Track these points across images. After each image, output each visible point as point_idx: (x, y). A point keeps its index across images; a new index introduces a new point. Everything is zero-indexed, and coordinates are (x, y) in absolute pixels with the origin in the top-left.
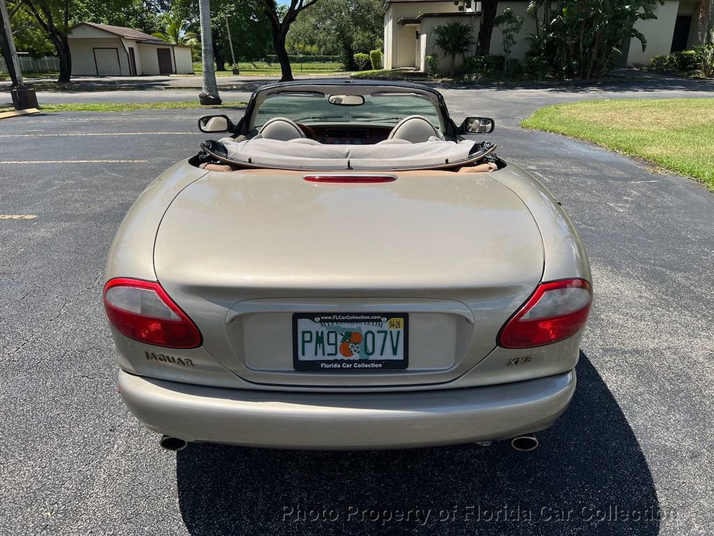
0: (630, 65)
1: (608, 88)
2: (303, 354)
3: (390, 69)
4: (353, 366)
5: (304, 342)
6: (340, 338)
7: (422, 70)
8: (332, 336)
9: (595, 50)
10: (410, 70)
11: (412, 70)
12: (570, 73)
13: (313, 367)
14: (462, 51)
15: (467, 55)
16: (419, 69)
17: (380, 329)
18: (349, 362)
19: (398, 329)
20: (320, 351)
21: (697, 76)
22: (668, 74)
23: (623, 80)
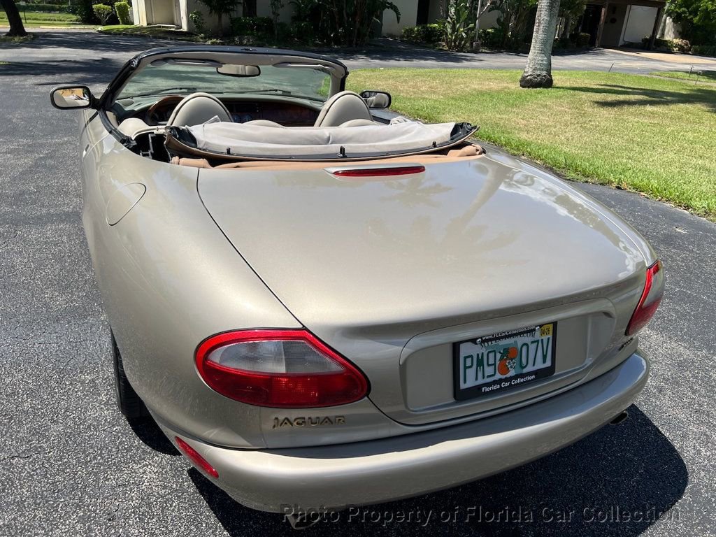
0: (385, 35)
1: (374, 56)
2: (465, 382)
3: (145, 24)
4: (511, 383)
5: (466, 368)
6: (499, 356)
7: (185, 28)
8: (491, 355)
9: (357, 19)
10: (171, 27)
11: (173, 27)
12: (337, 40)
13: (476, 393)
14: (227, 11)
15: (234, 15)
16: (181, 28)
17: (533, 339)
18: (506, 380)
19: (549, 336)
20: (480, 375)
21: (441, 48)
22: (417, 44)
23: (383, 49)
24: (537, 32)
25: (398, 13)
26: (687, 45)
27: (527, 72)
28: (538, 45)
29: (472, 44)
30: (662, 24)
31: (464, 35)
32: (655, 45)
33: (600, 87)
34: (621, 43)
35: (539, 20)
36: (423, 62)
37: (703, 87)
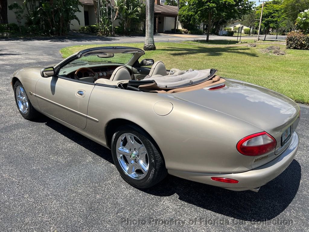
0: (72, 30)
6: (286, 132)
9: (61, 24)
12: (52, 33)
18: (287, 138)
21: (99, 35)
23: (75, 37)
24: (147, 29)
25: (79, 21)
26: (186, 31)
27: (146, 45)
28: (148, 34)
29: (111, 33)
30: (177, 24)
31: (108, 29)
32: (176, 31)
33: (168, 49)
34: (164, 31)
35: (147, 25)
36: (95, 41)
37: (202, 46)
